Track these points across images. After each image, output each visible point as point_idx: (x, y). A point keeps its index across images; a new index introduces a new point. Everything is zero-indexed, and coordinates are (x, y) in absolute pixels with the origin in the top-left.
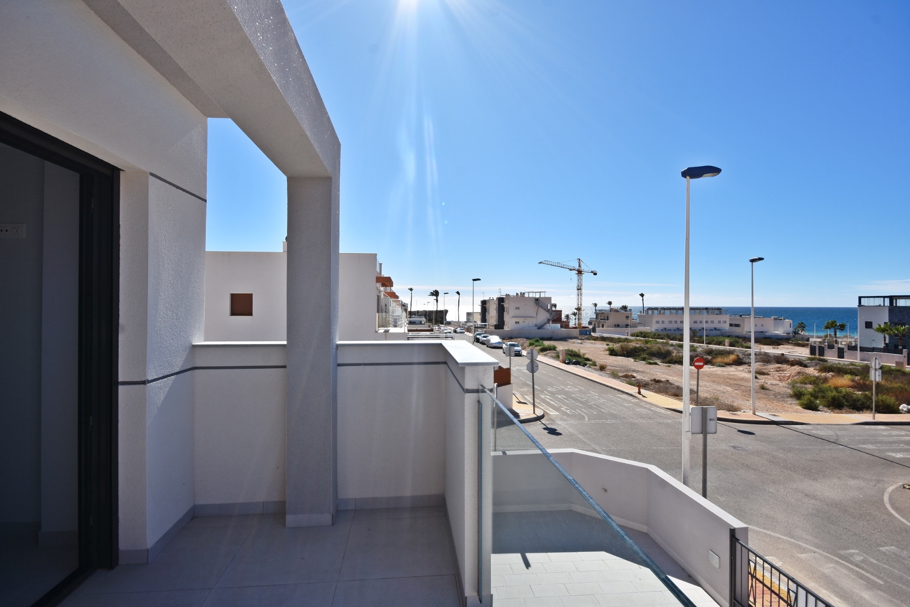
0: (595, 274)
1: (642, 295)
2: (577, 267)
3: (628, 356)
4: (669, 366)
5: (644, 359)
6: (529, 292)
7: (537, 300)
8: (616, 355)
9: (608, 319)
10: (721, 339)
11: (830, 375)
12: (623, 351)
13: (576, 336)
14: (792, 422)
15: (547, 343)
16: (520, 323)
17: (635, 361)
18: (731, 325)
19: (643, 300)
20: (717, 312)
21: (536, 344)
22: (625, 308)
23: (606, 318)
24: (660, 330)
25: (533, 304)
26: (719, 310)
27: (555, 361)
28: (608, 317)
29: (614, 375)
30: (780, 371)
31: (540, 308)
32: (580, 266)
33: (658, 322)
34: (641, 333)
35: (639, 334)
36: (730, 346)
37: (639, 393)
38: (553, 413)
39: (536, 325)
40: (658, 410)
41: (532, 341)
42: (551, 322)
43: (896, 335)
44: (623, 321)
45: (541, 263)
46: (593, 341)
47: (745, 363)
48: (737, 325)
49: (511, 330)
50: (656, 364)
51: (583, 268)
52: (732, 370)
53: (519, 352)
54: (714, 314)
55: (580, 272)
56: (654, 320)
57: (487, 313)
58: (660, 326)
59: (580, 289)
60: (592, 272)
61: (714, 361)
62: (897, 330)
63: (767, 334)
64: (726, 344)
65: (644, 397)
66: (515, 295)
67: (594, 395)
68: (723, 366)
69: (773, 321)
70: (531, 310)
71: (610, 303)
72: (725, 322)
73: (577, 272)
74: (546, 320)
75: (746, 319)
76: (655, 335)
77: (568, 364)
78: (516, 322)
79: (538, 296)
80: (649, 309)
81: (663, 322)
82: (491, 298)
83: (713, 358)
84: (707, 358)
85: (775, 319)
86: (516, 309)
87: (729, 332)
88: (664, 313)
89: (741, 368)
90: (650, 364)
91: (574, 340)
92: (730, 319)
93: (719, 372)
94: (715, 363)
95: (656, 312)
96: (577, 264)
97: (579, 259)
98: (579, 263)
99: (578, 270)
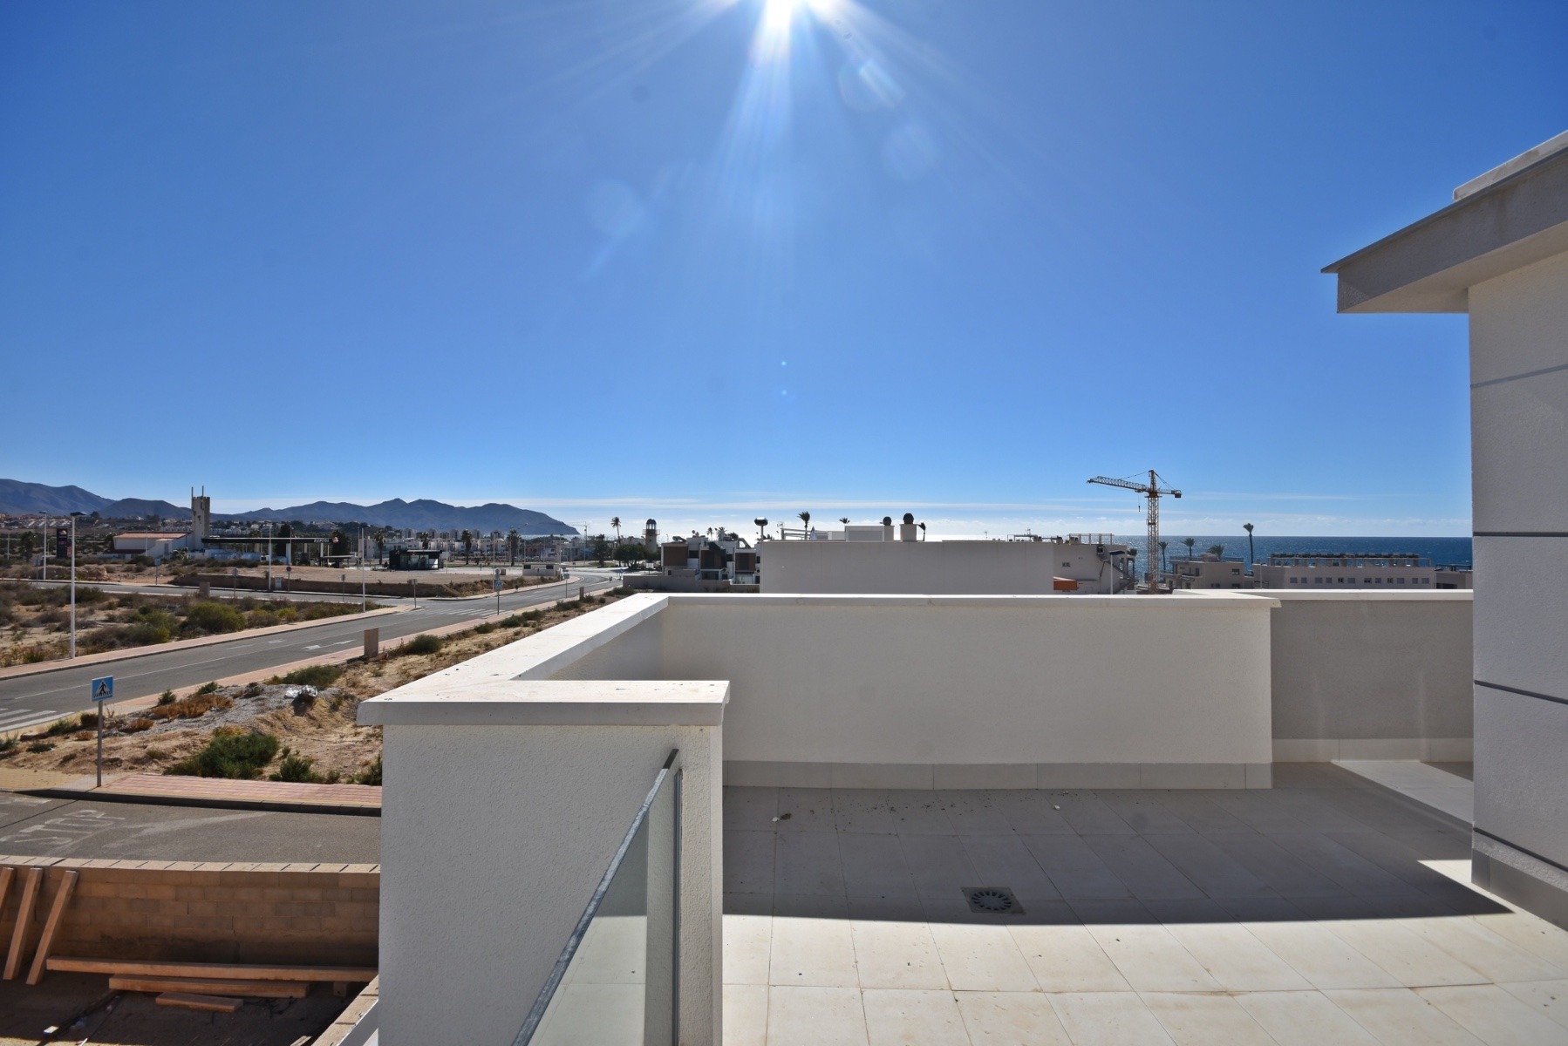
0: (1178, 496)
2: (1149, 485)
7: (1100, 549)
9: (1197, 574)
23: (1194, 572)
25: (1093, 555)
28: (1197, 570)
31: (1105, 563)
32: (1153, 483)
33: (1294, 580)
45: (1091, 481)
51: (1159, 485)
55: (1153, 494)
56: (1289, 575)
59: (1154, 524)
60: (1173, 492)
70: (1091, 566)
73: (1147, 494)
86: (1064, 565)
96: (1149, 480)
97: (1152, 472)
98: (1153, 478)
99: (1149, 491)
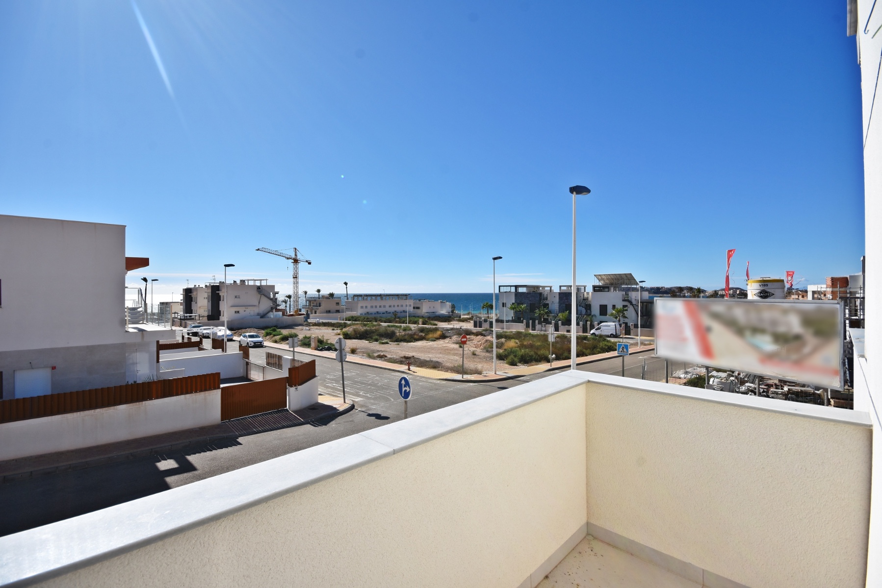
0: (310, 263)
1: (346, 284)
2: (293, 256)
3: (361, 339)
4: (398, 344)
5: (376, 340)
6: (248, 280)
7: (259, 288)
8: (350, 338)
9: (320, 306)
10: (416, 319)
11: (503, 340)
12: (356, 334)
13: (301, 323)
14: (518, 376)
15: (285, 332)
16: (240, 312)
17: (370, 342)
18: (414, 308)
19: (347, 288)
20: (405, 297)
21: (274, 333)
22: (332, 295)
23: (317, 304)
24: (364, 314)
25: (255, 292)
26: (406, 296)
27: (306, 349)
28: (320, 304)
29: (370, 356)
30: (471, 340)
31: (262, 296)
32: (296, 255)
33: (362, 307)
34: (352, 317)
35: (350, 318)
36: (423, 324)
37: (409, 369)
38: (358, 399)
39: (258, 314)
40: (435, 381)
41: (268, 331)
42: (274, 310)
43: (520, 311)
44: (334, 307)
45: (258, 250)
46: (318, 327)
47: (447, 337)
48: (418, 308)
49: (232, 321)
50: (387, 343)
51: (299, 257)
52: (441, 343)
53: (261, 343)
54: (403, 299)
55: (296, 261)
56: (360, 305)
57: (193, 303)
58: (364, 311)
59: (296, 278)
60: (307, 261)
61: (427, 337)
62: (521, 307)
63: (437, 314)
64: (420, 323)
65: (414, 372)
66: (232, 282)
67: (371, 376)
68: (435, 341)
69: (440, 303)
70: (253, 298)
71: (319, 291)
72: (410, 306)
73: (293, 261)
74: (270, 309)
75: (424, 303)
76: (364, 318)
77: (321, 350)
78: (236, 312)
79: (258, 283)
80: (355, 296)
81: (366, 307)
82: (197, 286)
83: (426, 335)
84: (422, 335)
85: (441, 302)
86: (236, 297)
87: (413, 313)
88: (367, 299)
89: (447, 340)
90: (383, 343)
91: (300, 327)
92: (414, 303)
93: (435, 346)
94: (429, 338)
95: (360, 298)
96: (294, 253)
97: (296, 249)
98: (296, 252)
99: (294, 259)
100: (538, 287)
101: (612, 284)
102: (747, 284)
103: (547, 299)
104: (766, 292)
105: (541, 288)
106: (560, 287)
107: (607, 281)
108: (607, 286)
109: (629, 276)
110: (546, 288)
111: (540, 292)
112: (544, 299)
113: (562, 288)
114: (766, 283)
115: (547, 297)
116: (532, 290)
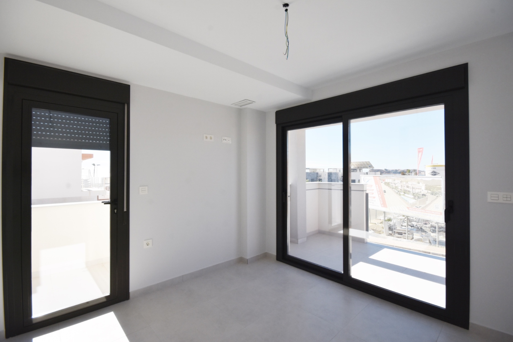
100: (316, 169)
101: (359, 168)
102: (425, 168)
103: (321, 176)
104: (435, 172)
105: (318, 170)
106: (329, 169)
107: (356, 166)
108: (356, 169)
109: (368, 163)
110: (321, 170)
111: (317, 172)
112: (319, 176)
113: (330, 170)
114: (435, 167)
115: (321, 175)
116: (313, 171)
